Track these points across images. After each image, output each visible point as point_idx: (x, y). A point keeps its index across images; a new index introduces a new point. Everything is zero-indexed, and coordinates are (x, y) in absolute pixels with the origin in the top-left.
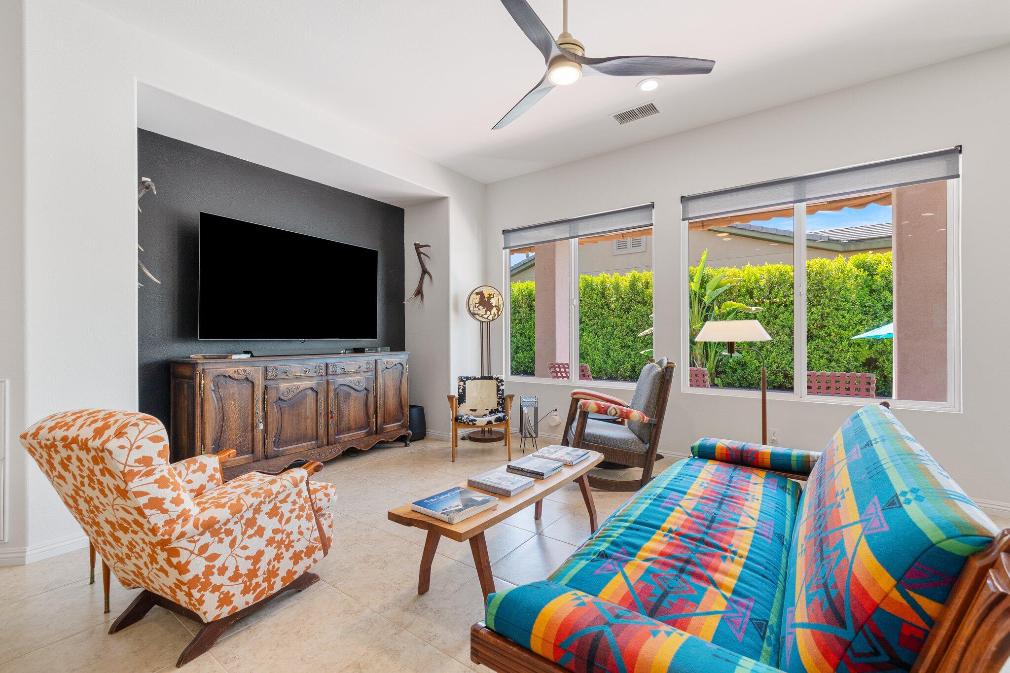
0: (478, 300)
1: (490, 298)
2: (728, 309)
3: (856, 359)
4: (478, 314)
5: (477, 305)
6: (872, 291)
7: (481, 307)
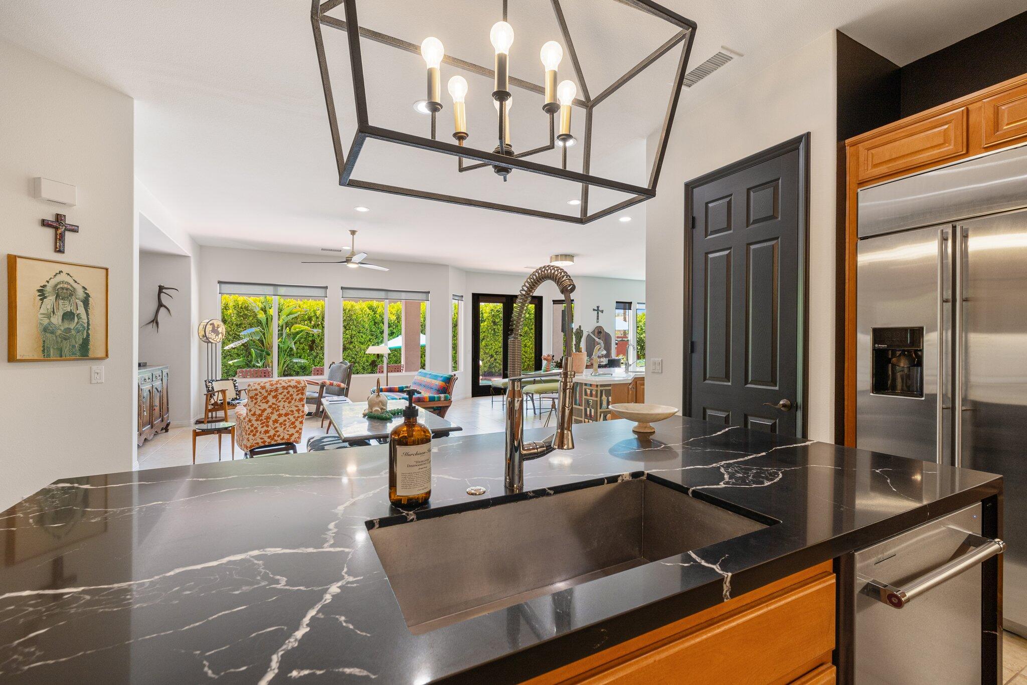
0: (211, 329)
1: (218, 327)
2: (297, 330)
3: (367, 361)
4: (211, 338)
5: (210, 332)
6: (375, 323)
7: (213, 333)
